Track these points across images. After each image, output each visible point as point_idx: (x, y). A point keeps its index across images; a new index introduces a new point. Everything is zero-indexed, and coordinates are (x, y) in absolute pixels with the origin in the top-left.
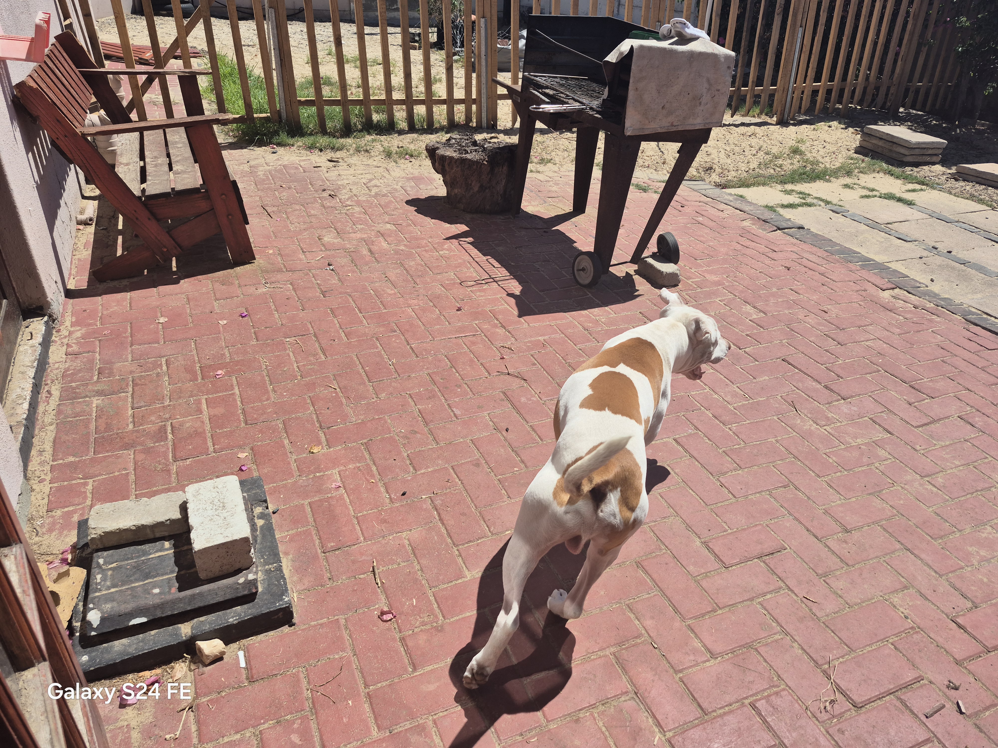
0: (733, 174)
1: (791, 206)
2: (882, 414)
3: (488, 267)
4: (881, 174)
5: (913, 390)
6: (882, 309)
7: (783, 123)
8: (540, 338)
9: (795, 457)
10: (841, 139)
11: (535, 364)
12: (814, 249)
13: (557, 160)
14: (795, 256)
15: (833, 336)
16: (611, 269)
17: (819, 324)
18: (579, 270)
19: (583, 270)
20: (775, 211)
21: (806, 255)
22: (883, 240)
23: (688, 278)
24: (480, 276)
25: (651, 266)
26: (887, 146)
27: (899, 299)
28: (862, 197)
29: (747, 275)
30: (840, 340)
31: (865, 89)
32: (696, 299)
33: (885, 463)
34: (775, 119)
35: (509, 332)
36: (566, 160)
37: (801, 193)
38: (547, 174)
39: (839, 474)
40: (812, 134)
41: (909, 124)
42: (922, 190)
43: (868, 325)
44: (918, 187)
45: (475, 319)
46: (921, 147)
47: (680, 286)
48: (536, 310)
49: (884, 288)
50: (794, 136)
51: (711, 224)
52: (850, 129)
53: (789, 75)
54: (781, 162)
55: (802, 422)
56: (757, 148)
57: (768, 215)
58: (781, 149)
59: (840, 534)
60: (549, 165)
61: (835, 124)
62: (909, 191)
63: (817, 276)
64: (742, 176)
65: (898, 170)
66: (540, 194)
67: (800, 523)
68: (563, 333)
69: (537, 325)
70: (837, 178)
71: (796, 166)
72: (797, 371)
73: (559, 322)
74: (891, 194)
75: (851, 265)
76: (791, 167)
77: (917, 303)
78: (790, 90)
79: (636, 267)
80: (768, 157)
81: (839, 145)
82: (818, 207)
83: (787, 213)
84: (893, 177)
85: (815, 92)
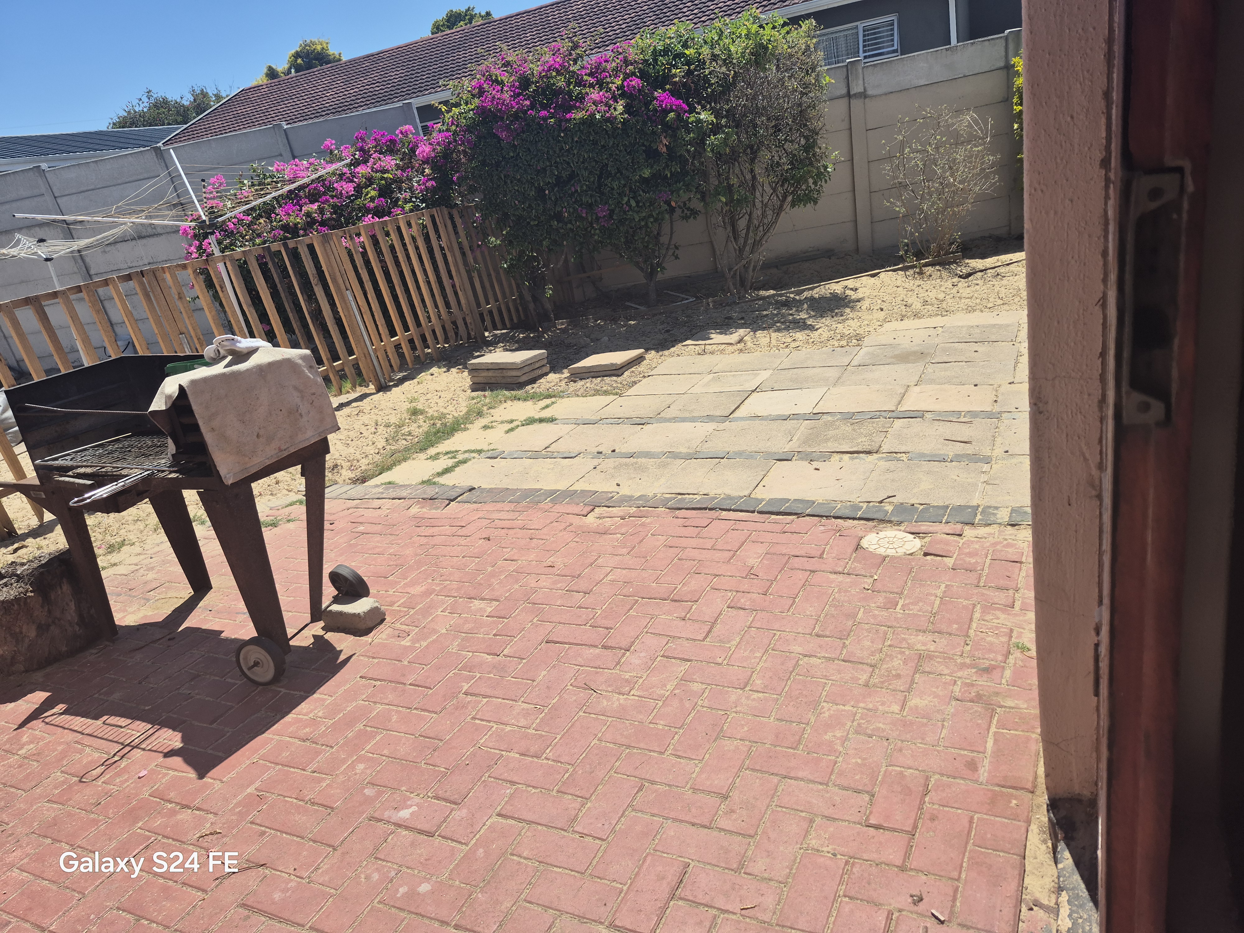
0: (364, 461)
1: (447, 471)
2: (669, 645)
3: (110, 733)
4: (509, 403)
5: (677, 604)
6: (598, 536)
7: (382, 388)
8: (249, 790)
9: (628, 747)
10: (450, 383)
11: (264, 833)
12: (499, 506)
13: (132, 537)
14: (485, 522)
15: (575, 588)
16: (292, 643)
17: (555, 583)
18: (250, 668)
19: (256, 664)
20: (434, 483)
21: (495, 516)
22: (552, 466)
23: (392, 604)
24: (107, 753)
25: (341, 614)
26: (497, 374)
27: (604, 517)
28: (507, 432)
29: (452, 567)
30: (584, 589)
31: (444, 328)
32: (416, 624)
33: (705, 695)
34: (372, 387)
35: (198, 809)
36: (145, 533)
37: (447, 453)
38: (128, 561)
39: (677, 737)
40: (420, 389)
41: (502, 345)
42: (553, 403)
43: (597, 559)
44: (548, 401)
45: (136, 820)
46: (528, 364)
47: (388, 618)
48: (220, 754)
49: (585, 513)
50: (403, 397)
51: (378, 528)
52: (452, 369)
53: (362, 340)
54: (407, 430)
55: (608, 701)
56: (373, 424)
57: (431, 491)
58: (399, 416)
59: (722, 806)
60: (124, 549)
61: (434, 370)
62: (544, 408)
63: (521, 533)
64: (375, 460)
65: (520, 393)
66: (133, 593)
67: (682, 821)
68: (277, 764)
69: (233, 774)
70: (471, 423)
71: (425, 427)
72: (567, 646)
73: (262, 752)
74: (530, 418)
75: (541, 505)
76: (421, 430)
77: (621, 514)
78: (372, 353)
79: (321, 624)
80: (392, 429)
81: (453, 389)
82: (473, 460)
83: (447, 480)
84: (521, 402)
85: (398, 347)
